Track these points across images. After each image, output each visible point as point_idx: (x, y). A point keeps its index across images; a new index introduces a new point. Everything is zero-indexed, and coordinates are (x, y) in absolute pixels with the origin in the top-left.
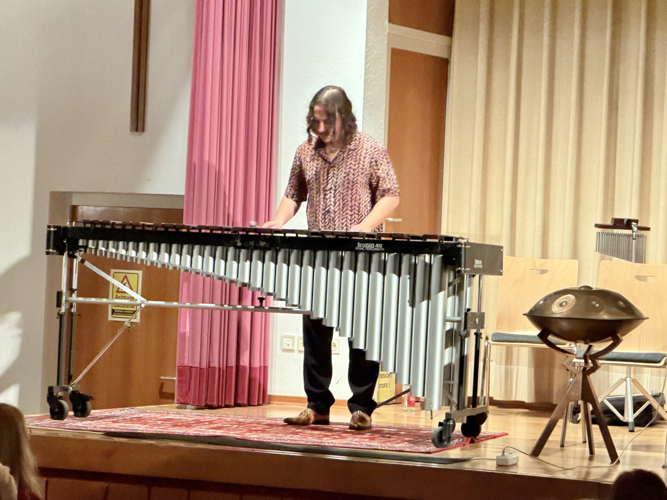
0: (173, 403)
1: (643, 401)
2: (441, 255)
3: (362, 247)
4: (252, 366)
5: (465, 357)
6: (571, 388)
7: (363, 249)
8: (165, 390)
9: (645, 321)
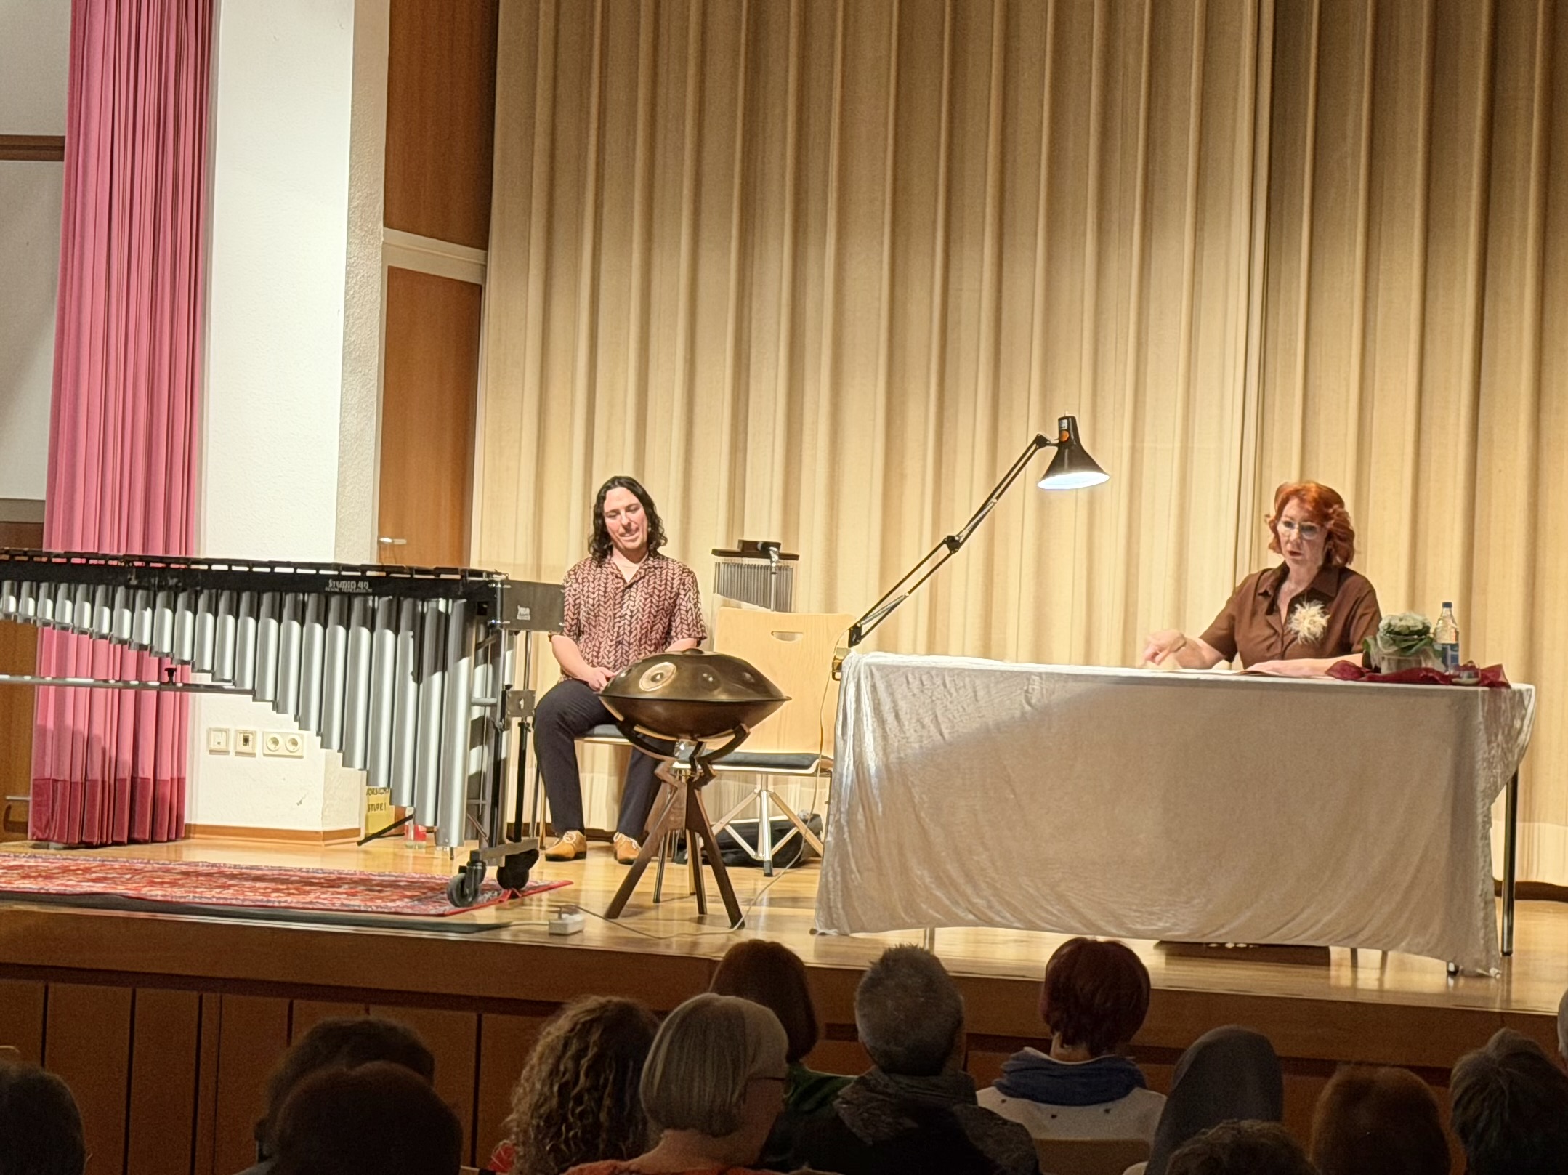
0: (26, 839)
1: (787, 827)
2: (465, 601)
3: (336, 587)
4: (158, 778)
5: (502, 763)
6: (670, 811)
7: (337, 590)
8: (14, 817)
9: (786, 703)
